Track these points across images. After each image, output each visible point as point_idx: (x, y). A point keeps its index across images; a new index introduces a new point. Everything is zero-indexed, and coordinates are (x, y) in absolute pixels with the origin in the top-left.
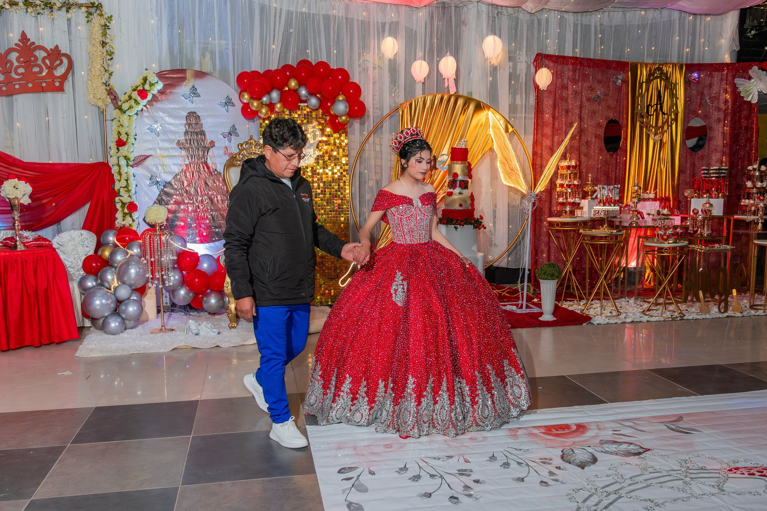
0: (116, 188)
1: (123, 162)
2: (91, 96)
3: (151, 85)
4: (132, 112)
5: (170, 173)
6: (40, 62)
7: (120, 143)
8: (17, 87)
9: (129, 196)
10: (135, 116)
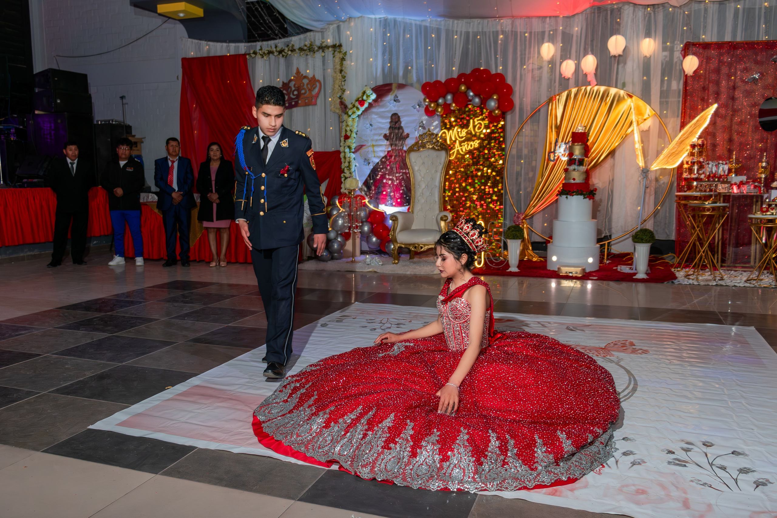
0: (343, 167)
1: (347, 150)
2: (332, 107)
3: (368, 96)
4: (354, 116)
5: (378, 157)
6: (305, 87)
7: (347, 137)
8: (293, 103)
9: (350, 173)
10: (357, 119)
